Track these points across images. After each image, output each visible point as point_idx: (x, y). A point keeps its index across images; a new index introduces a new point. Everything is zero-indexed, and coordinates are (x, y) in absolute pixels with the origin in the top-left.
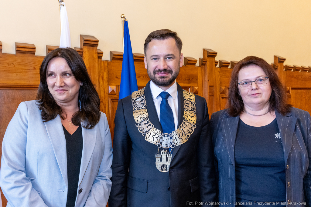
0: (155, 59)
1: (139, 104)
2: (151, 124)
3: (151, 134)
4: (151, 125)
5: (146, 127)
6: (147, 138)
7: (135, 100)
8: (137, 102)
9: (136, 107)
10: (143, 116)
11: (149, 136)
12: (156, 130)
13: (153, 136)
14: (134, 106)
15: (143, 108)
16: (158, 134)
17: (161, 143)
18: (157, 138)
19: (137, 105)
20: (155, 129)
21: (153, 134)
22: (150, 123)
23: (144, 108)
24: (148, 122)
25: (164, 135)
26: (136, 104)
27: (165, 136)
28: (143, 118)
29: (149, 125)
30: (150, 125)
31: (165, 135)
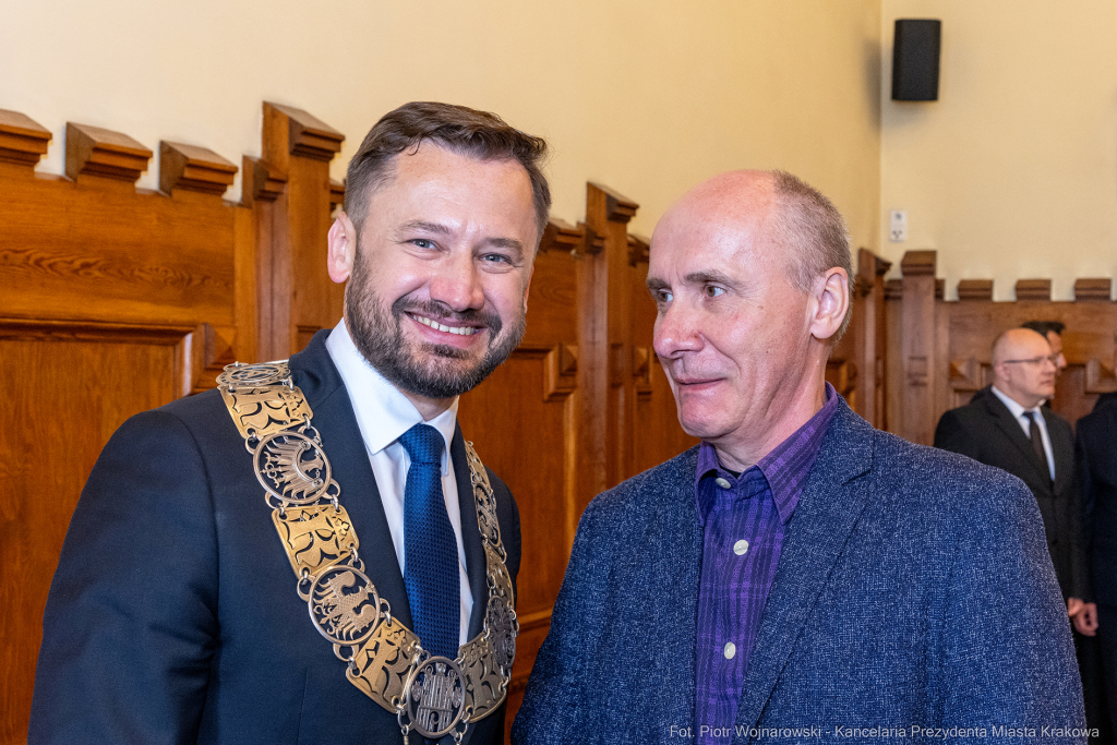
0: (424, 243)
1: (296, 472)
2: (376, 597)
3: (376, 649)
4: (378, 601)
5: (352, 612)
6: (356, 671)
7: (265, 449)
8: (281, 461)
9: (279, 491)
10: (330, 548)
11: (370, 660)
12: (403, 633)
13: (387, 666)
14: (271, 484)
15: (323, 501)
16: (406, 657)
17: (415, 704)
18: (400, 675)
19: (287, 478)
20: (397, 625)
21: (387, 653)
22: (370, 588)
23: (327, 496)
24: (360, 582)
25: (433, 664)
26: (273, 470)
27: (434, 673)
28: (335, 557)
29: (365, 602)
30: (371, 601)
31: (437, 665)
